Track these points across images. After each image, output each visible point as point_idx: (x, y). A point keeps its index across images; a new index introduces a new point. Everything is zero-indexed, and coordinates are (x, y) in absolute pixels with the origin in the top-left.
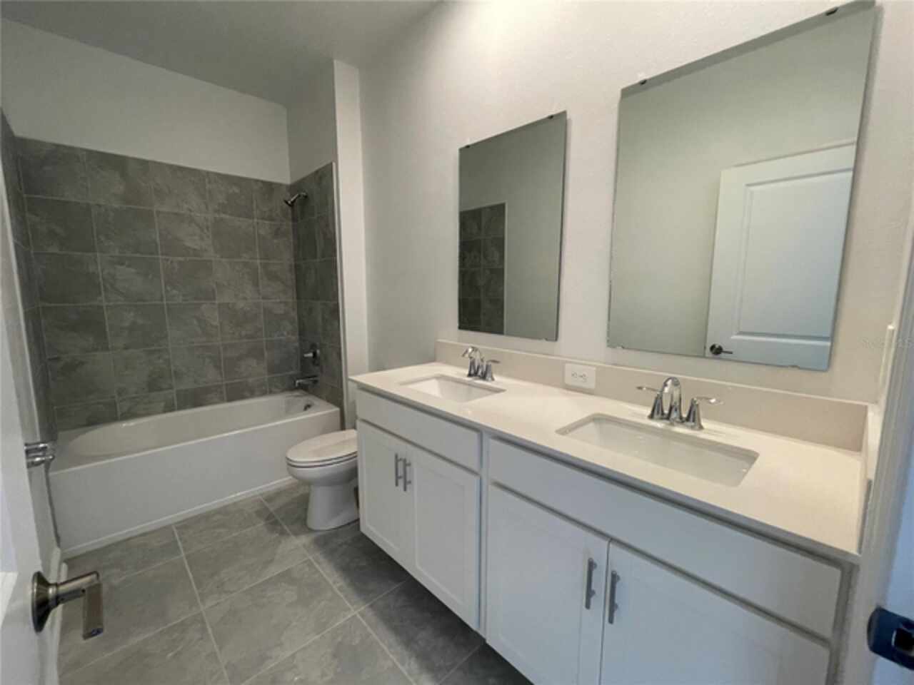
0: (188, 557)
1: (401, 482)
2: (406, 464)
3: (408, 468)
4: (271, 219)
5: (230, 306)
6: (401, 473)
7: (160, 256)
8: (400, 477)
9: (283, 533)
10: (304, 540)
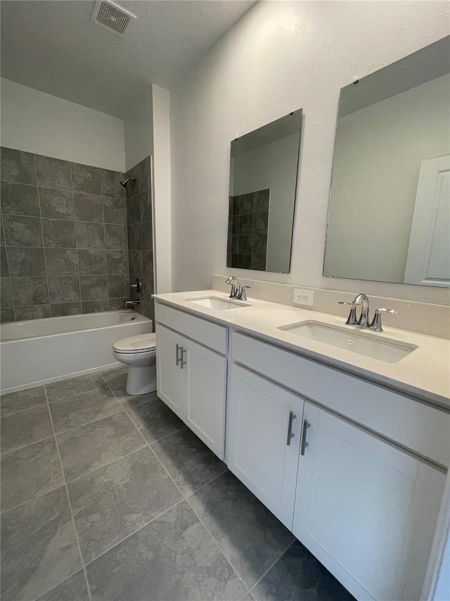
0: (50, 405)
1: (180, 362)
2: (183, 351)
3: (184, 353)
4: (112, 195)
5: (86, 252)
6: (180, 358)
7: (41, 218)
8: (180, 360)
9: (110, 395)
10: (123, 400)
